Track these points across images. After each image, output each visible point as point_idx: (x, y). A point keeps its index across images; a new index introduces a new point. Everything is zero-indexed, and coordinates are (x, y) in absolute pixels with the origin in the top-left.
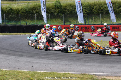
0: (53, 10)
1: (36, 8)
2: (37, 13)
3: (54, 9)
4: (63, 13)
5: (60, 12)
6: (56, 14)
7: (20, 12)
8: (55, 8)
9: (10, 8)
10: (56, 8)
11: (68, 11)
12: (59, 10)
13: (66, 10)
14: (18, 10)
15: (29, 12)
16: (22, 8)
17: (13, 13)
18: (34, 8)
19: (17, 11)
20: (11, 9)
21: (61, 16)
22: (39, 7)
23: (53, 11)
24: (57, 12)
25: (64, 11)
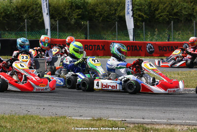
0: (67, 11)
2: (30, 18)
3: (68, 9)
4: (90, 20)
5: (83, 17)
6: (73, 20)
8: (71, 8)
11: (101, 15)
12: (80, 11)
13: (96, 12)
15: (13, 15)
21: (84, 25)
23: (67, 16)
24: (76, 17)
25: (93, 15)
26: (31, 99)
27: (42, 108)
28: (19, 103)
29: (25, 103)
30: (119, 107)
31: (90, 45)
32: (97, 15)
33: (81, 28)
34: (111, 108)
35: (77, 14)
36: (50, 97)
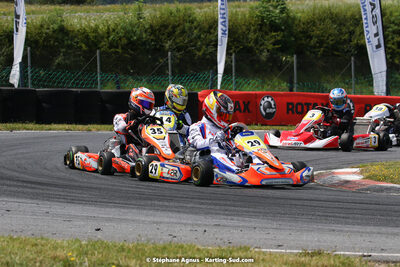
0: (252, 36)
1: (174, 27)
2: (179, 49)
3: (255, 32)
4: (300, 53)
5: (285, 47)
6: (265, 54)
7: (104, 44)
8: (260, 30)
9: (56, 27)
10: (264, 28)
11: (321, 43)
12: (279, 36)
13: (311, 37)
14: (91, 35)
15: (144, 43)
16: (112, 26)
17: (69, 47)
18: (164, 26)
19: (87, 37)
20: (62, 30)
21: (287, 62)
22: (188, 25)
23: (252, 44)
24: (270, 47)
25: (303, 42)
26: (179, 212)
27: (201, 229)
28: (156, 219)
29: (167, 220)
30: (356, 228)
31: (298, 104)
32: (312, 42)
33: (280, 68)
34: (342, 231)
35: (273, 40)
36: (218, 207)
